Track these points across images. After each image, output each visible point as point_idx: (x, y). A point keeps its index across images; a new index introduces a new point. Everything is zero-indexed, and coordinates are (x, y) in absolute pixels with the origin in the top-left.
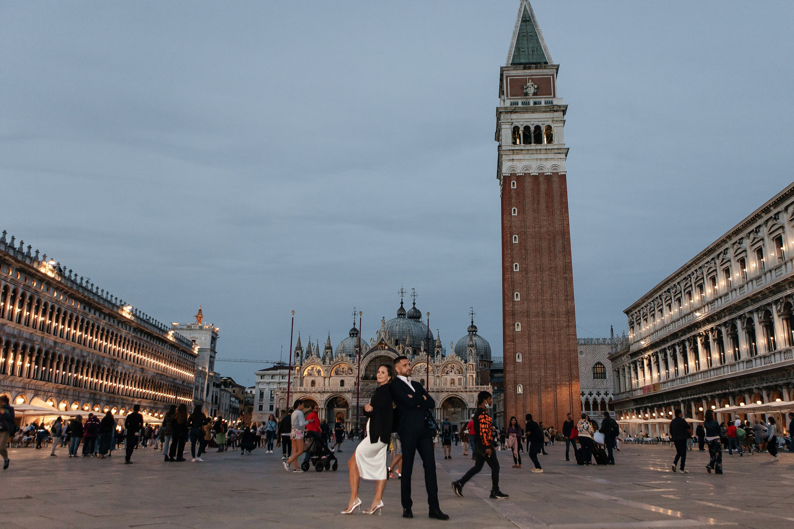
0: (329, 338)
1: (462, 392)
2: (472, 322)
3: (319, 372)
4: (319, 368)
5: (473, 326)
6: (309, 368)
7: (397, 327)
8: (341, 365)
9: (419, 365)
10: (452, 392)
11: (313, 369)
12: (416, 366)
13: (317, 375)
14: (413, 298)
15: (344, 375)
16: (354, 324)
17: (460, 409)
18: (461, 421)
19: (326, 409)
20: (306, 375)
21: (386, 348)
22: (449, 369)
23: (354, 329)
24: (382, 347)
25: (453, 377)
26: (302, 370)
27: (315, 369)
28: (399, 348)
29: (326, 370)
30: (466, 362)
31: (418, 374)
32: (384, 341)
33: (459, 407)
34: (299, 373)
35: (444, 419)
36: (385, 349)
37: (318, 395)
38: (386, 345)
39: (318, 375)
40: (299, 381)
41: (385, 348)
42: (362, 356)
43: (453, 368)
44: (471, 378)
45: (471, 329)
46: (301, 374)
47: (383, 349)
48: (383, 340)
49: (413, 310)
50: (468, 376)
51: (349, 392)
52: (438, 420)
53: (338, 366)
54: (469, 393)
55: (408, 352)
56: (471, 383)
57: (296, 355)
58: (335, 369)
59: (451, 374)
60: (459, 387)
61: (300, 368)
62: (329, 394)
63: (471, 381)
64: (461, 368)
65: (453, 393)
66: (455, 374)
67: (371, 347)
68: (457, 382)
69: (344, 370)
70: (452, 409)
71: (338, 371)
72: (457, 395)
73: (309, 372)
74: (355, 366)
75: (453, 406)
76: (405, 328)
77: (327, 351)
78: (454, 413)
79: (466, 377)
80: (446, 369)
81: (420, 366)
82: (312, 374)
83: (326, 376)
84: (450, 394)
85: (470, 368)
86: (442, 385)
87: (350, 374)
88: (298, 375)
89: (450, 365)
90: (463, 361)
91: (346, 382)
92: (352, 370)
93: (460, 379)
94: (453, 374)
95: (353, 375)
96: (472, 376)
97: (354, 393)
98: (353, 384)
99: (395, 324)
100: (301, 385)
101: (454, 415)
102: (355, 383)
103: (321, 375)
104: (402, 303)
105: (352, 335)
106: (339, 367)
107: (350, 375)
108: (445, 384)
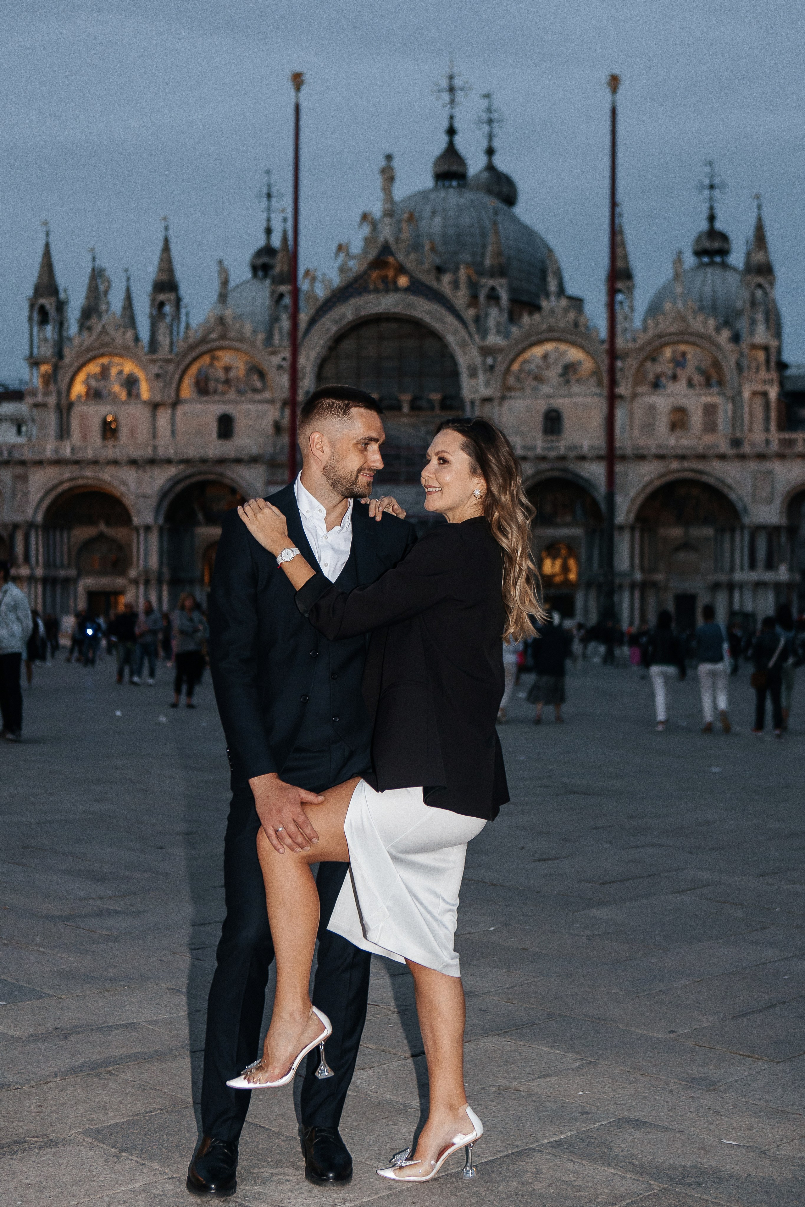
0: (166, 248)
1: (722, 457)
2: (712, 218)
3: (131, 383)
4: (129, 367)
5: (713, 234)
6: (93, 368)
7: (438, 221)
8: (219, 354)
9: (538, 351)
10: (682, 458)
11: (105, 372)
12: (527, 355)
13: (123, 395)
14: (486, 128)
15: (232, 395)
16: (269, 231)
17: (708, 532)
18: (712, 578)
19: (161, 530)
20: (79, 397)
21: (403, 281)
22: (663, 366)
23: (268, 251)
24: (384, 279)
25: (681, 401)
26: (64, 378)
27: (114, 371)
28: (456, 285)
29: (157, 376)
30: (736, 338)
31: (535, 389)
32: (392, 254)
33: (706, 522)
34: (52, 387)
35: (642, 569)
36: (397, 289)
37: (130, 475)
38: (401, 270)
39: (129, 394)
40: (52, 418)
41: (395, 282)
42: (304, 318)
43: (679, 362)
44: (759, 402)
45: (706, 244)
46: (59, 393)
47: (390, 286)
48: (386, 249)
49: (486, 175)
50: (746, 395)
51: (254, 460)
52: (624, 574)
53: (206, 359)
54: (752, 466)
55: (493, 297)
56: (758, 424)
57: (36, 316)
58: (193, 370)
59: (672, 387)
60: (709, 439)
61: (56, 368)
62: (172, 471)
63: (759, 413)
64: (716, 364)
65: (686, 465)
66: (690, 384)
67: (336, 280)
68: (696, 419)
69: (232, 374)
70: (676, 532)
71: (207, 379)
72: (701, 472)
73: (93, 382)
74: (276, 360)
75: (683, 520)
76: (465, 220)
77: (162, 297)
78: (686, 546)
79: (736, 399)
80: (653, 369)
81: (545, 357)
82: (105, 392)
83: (158, 398)
84: (674, 465)
85: (754, 364)
86: (636, 433)
87: (255, 390)
88: (47, 393)
89: (668, 352)
90: (726, 334)
91: (240, 423)
92: (262, 375)
93: (710, 410)
94: (681, 387)
95: (267, 395)
96: (765, 394)
97: (272, 464)
98: (271, 430)
99: (428, 208)
100: (63, 433)
101: (683, 556)
102: (278, 428)
103: (138, 395)
104: (451, 131)
105: (260, 274)
106: (211, 365)
107: (257, 396)
108: (649, 428)
